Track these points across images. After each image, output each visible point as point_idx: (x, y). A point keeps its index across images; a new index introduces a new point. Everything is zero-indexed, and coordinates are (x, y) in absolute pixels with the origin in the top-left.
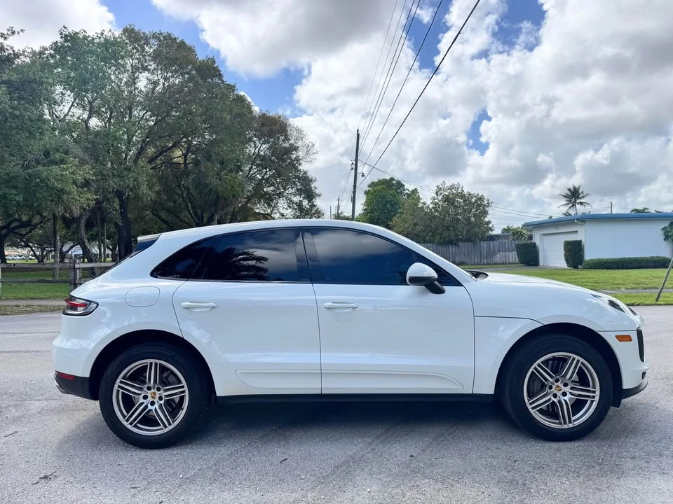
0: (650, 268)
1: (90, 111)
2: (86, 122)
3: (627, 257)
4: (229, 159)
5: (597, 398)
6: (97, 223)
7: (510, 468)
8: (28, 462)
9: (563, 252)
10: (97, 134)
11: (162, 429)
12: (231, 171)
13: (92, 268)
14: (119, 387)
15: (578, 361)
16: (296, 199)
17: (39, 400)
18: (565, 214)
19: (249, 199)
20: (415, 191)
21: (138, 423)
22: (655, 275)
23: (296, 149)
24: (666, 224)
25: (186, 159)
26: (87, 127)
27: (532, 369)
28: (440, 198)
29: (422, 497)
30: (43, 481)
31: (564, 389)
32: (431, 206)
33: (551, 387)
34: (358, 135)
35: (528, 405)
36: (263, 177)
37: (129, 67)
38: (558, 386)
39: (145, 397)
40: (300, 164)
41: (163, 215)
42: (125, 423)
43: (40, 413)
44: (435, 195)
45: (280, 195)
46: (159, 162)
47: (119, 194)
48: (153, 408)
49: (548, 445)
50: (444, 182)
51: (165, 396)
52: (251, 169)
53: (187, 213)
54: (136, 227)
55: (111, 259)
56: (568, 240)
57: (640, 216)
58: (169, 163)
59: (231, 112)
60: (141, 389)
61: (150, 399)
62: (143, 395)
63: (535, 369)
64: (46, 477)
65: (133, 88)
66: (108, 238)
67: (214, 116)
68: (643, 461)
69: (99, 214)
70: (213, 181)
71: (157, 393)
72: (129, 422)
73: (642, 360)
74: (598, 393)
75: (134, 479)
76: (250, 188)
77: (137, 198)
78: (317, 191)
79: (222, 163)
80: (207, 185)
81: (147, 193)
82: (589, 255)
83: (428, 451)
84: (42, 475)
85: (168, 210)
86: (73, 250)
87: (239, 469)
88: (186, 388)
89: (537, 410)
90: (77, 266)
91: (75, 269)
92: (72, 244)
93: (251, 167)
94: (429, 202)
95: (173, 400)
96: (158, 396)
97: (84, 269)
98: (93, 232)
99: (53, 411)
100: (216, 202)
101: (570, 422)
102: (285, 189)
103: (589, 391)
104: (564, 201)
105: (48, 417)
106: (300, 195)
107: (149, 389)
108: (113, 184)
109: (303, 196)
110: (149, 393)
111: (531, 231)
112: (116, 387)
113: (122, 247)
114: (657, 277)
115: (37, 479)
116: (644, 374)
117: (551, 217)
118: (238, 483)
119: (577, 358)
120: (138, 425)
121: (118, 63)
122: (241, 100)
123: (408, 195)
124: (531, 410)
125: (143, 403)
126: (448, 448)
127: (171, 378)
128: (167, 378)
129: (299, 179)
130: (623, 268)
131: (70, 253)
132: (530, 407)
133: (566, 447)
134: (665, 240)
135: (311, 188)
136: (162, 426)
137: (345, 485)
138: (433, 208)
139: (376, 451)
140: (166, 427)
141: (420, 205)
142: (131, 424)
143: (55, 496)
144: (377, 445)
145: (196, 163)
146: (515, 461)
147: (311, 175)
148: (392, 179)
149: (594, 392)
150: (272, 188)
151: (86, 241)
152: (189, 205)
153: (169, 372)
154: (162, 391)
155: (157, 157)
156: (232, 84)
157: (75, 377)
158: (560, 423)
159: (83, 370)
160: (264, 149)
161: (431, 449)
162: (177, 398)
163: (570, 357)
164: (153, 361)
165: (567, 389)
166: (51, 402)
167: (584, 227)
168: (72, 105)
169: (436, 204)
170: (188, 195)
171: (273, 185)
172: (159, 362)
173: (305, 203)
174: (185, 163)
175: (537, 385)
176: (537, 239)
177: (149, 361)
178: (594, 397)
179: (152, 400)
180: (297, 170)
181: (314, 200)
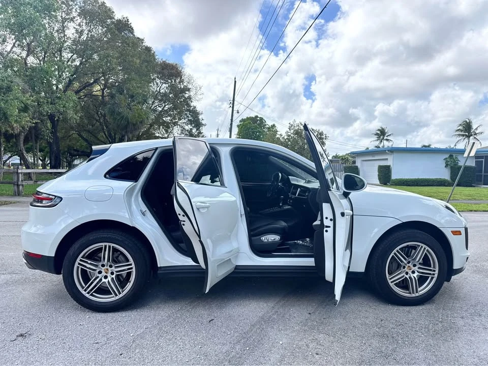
0: (435, 186)
1: (28, 51)
2: (25, 59)
3: (420, 178)
4: (138, 93)
5: (436, 276)
6: (31, 138)
7: (379, 326)
8: (4, 323)
9: (377, 173)
10: (33, 69)
11: (114, 297)
12: (139, 103)
13: (29, 173)
14: (79, 264)
15: (425, 248)
16: (188, 127)
17: (3, 274)
18: (376, 147)
19: (151, 125)
20: (274, 126)
21: (94, 292)
22: (440, 191)
23: (189, 90)
24: (447, 156)
25: (103, 93)
26: (26, 63)
27: (392, 254)
28: (292, 131)
29: (322, 348)
30: (20, 338)
31: (413, 268)
32: (286, 137)
33: (404, 267)
34: (235, 82)
35: (388, 280)
36: (163, 109)
37: (59, 18)
38: (409, 267)
39: (100, 272)
40: (192, 102)
41: (85, 135)
42: (84, 293)
43: (6, 283)
44: (288, 130)
45: (175, 124)
46: (82, 94)
47: (51, 117)
48: (106, 281)
49: (402, 308)
50: (294, 120)
51: (116, 271)
52: (153, 103)
53: (103, 134)
54: (63, 144)
55: (41, 168)
56: (381, 165)
57: (426, 150)
58: (90, 95)
59: (140, 58)
60: (96, 266)
61: (104, 274)
62: (98, 270)
63: (395, 254)
64: (22, 335)
65: (62, 35)
66: (40, 151)
67: (127, 60)
68: (470, 321)
69: (33, 131)
70: (124, 110)
71: (110, 269)
72: (87, 291)
73: (467, 249)
74: (437, 272)
75: (95, 336)
76: (153, 117)
77: (65, 120)
78: (203, 122)
79: (132, 97)
80: (119, 114)
81: (74, 116)
82: (395, 176)
83: (317, 314)
84: (18, 334)
85: (89, 131)
86: (10, 160)
87: (177, 327)
88: (133, 266)
89: (394, 284)
90: (20, 171)
91: (18, 173)
92: (10, 155)
93: (154, 101)
94: (284, 134)
95: (121, 275)
96: (110, 272)
97: (25, 174)
98: (28, 146)
99: (16, 282)
100: (126, 127)
101: (417, 292)
102: (180, 119)
103: (431, 270)
104: (375, 138)
105: (14, 288)
106: (191, 124)
107: (103, 266)
108: (47, 109)
109: (193, 125)
110: (103, 269)
111: (355, 157)
112: (76, 265)
113: (53, 158)
114: (442, 193)
115: (14, 337)
116: (467, 258)
117: (368, 148)
118: (179, 338)
119: (424, 246)
120: (94, 294)
121: (52, 14)
122: (148, 49)
123: (269, 128)
124: (390, 283)
125: (98, 277)
126: (331, 310)
127: (121, 258)
128: (117, 257)
129: (190, 112)
130: (417, 185)
131: (8, 162)
132: (389, 281)
133: (415, 310)
134: (445, 167)
135: (199, 119)
136: (113, 295)
137: (262, 339)
138: (287, 139)
139: (279, 313)
140: (116, 295)
141: (278, 136)
142: (88, 293)
143: (32, 350)
144: (278, 309)
145: (112, 96)
146: (382, 320)
147: (198, 109)
148: (257, 117)
149: (434, 271)
150: (169, 118)
151: (24, 152)
152: (105, 128)
153: (119, 253)
154: (113, 268)
155: (81, 90)
156: (141, 37)
157: (42, 256)
158: (410, 293)
159: (49, 250)
160: (164, 88)
161: (318, 312)
162: (124, 273)
163: (420, 246)
164: (108, 244)
165: (416, 268)
166: (14, 275)
167: (392, 156)
168: (14, 45)
169: (289, 136)
170: (104, 121)
171: (170, 115)
172: (112, 245)
173: (194, 130)
174: (103, 96)
175: (395, 266)
176: (359, 163)
177: (103, 244)
178: (434, 274)
179: (106, 274)
180: (189, 105)
181: (201, 128)
